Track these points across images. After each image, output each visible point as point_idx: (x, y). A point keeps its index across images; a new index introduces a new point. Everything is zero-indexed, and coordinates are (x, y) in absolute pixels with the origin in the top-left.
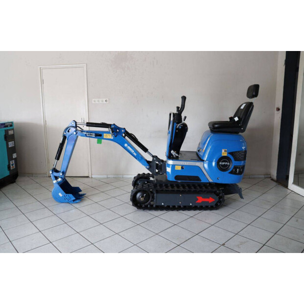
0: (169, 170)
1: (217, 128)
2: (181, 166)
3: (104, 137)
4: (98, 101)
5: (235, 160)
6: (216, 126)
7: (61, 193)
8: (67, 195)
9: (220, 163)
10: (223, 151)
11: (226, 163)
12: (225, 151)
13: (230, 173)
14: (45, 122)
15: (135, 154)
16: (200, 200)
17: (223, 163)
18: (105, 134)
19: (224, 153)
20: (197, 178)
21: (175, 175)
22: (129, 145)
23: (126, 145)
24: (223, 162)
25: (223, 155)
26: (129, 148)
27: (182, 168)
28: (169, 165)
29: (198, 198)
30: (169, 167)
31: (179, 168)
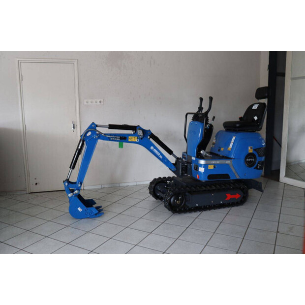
0: (202, 170)
1: (238, 127)
2: (213, 166)
3: (129, 140)
4: (92, 102)
5: (259, 156)
6: (238, 125)
7: (81, 208)
8: (89, 208)
9: (247, 160)
10: (249, 148)
11: (252, 160)
12: (251, 148)
13: (255, 168)
14: (25, 127)
15: (161, 157)
16: (229, 197)
17: (250, 160)
18: (130, 137)
19: (250, 150)
20: (227, 176)
21: (208, 175)
22: (155, 147)
23: (152, 148)
24: (249, 158)
25: (249, 152)
26: (155, 151)
27: (214, 167)
28: (201, 165)
29: (227, 195)
30: (201, 167)
31: (211, 167)
